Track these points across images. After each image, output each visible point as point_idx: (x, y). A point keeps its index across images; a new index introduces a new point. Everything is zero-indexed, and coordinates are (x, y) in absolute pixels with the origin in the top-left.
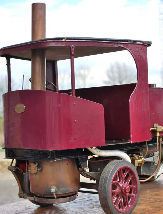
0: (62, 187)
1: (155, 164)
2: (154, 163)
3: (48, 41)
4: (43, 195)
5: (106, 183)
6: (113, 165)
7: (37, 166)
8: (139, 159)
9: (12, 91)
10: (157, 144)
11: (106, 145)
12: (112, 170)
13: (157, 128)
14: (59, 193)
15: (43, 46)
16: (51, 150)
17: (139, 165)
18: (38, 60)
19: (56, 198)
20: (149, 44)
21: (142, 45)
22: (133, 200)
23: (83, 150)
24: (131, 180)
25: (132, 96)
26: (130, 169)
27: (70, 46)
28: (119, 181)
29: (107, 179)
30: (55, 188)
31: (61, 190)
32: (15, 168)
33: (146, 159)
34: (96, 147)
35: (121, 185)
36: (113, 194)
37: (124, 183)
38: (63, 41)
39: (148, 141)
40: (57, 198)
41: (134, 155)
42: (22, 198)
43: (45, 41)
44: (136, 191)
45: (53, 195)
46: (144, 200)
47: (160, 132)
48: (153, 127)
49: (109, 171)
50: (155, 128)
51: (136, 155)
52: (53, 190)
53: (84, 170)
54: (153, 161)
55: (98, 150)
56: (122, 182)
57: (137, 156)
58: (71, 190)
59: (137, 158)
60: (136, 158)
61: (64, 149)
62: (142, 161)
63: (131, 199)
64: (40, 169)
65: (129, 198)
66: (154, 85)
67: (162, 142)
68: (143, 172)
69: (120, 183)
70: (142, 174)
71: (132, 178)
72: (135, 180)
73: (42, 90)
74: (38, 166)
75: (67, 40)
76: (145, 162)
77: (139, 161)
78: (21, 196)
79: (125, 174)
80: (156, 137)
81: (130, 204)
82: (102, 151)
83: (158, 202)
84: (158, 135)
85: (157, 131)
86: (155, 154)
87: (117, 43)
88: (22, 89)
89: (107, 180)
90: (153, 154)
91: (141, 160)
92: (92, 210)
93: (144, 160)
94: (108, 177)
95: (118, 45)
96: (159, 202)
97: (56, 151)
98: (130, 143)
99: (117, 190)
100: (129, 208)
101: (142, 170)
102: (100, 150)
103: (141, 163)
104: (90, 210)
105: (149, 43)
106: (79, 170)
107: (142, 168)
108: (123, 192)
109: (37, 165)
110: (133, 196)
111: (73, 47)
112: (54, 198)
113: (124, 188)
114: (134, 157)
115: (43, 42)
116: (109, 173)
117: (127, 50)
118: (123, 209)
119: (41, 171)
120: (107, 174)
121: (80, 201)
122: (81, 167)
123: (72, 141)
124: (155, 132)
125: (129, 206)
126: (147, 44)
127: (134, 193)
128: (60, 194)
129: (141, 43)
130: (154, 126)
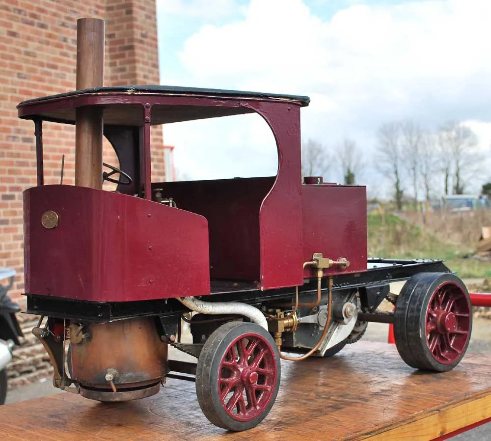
0: (128, 371)
1: (320, 327)
2: (318, 325)
3: (99, 93)
4: (93, 385)
5: (210, 366)
6: (226, 331)
7: (82, 330)
8: (286, 317)
9: (44, 185)
10: (317, 292)
11: (211, 294)
12: (223, 342)
13: (318, 261)
14: (122, 382)
15: (90, 103)
16: (103, 301)
17: (288, 330)
18: (86, 127)
19: (115, 390)
20: (304, 102)
21: (289, 103)
22: (267, 397)
23: (166, 303)
24: (263, 359)
25: (265, 201)
26: (260, 339)
27: (143, 104)
28: (239, 362)
29: (212, 358)
30: (115, 371)
31: (127, 375)
32: (44, 333)
33: (301, 319)
34: (195, 297)
35: (241, 370)
36: (223, 386)
37: (247, 364)
38: (127, 95)
39: (298, 286)
40: (118, 390)
41: (278, 311)
42: (58, 387)
43: (94, 94)
44: (274, 380)
45: (110, 385)
46: (298, 394)
47: (324, 270)
48: (312, 260)
49: (216, 344)
50: (315, 262)
51: (281, 311)
52: (109, 377)
53: (169, 339)
54: (317, 323)
55: (199, 303)
56: (244, 363)
57: (283, 313)
58: (146, 376)
59: (283, 316)
60: (280, 317)
61: (127, 300)
62: (294, 323)
63: (263, 395)
64: (87, 337)
65: (258, 392)
66: (319, 179)
67: (333, 286)
68: (297, 343)
69: (240, 364)
70: (294, 347)
71: (266, 354)
72: (271, 359)
73: (93, 188)
74: (84, 331)
75: (136, 93)
76: (298, 324)
77: (286, 322)
78: (57, 383)
79: (251, 348)
80: (317, 278)
81: (259, 405)
82: (207, 303)
83: (321, 400)
84: (320, 274)
85: (319, 267)
86: (320, 309)
87: (239, 100)
88: (60, 184)
89: (211, 360)
90: (318, 309)
91: (290, 321)
92: (194, 412)
93: (298, 320)
94: (213, 355)
95: (239, 104)
96: (324, 400)
97: (113, 304)
98: (260, 291)
99: (234, 378)
100: (258, 411)
101: (294, 338)
102: (202, 303)
103: (292, 324)
104: (190, 412)
105: (304, 99)
106: (163, 339)
107: (294, 334)
108: (244, 383)
109: (81, 328)
110: (266, 390)
111: (147, 107)
112: (112, 390)
113: (246, 375)
114: (277, 314)
115: (91, 95)
116: (217, 347)
117: (256, 113)
118: (244, 414)
119: (89, 339)
120: (212, 349)
121: (180, 393)
122: (164, 334)
123: (144, 285)
124: (315, 268)
125: (258, 408)
126: (301, 102)
127: (268, 384)
128: (123, 384)
129: (288, 100)
130: (314, 258)
